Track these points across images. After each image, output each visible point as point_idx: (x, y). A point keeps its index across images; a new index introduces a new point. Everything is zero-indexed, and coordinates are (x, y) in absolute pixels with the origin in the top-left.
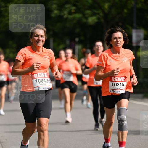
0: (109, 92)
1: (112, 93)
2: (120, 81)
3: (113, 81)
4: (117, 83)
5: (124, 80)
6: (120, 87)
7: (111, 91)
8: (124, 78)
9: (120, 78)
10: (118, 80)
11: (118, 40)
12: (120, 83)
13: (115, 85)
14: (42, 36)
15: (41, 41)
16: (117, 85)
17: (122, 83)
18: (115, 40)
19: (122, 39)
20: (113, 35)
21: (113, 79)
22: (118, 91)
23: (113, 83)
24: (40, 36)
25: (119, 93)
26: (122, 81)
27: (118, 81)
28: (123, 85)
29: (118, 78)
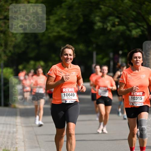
0: (130, 104)
1: (131, 106)
2: (138, 96)
3: (132, 95)
4: (135, 97)
5: (142, 95)
6: (138, 100)
7: (131, 104)
8: (142, 92)
9: (138, 93)
10: (136, 94)
11: (138, 59)
12: (138, 97)
13: (134, 99)
14: (70, 55)
15: (70, 59)
16: (136, 98)
17: (140, 97)
18: (135, 59)
19: (141, 59)
20: (134, 54)
21: (132, 94)
22: (136, 104)
23: (132, 97)
24: (69, 55)
25: (137, 105)
26: (140, 96)
27: (136, 96)
28: (141, 99)
29: (137, 93)
